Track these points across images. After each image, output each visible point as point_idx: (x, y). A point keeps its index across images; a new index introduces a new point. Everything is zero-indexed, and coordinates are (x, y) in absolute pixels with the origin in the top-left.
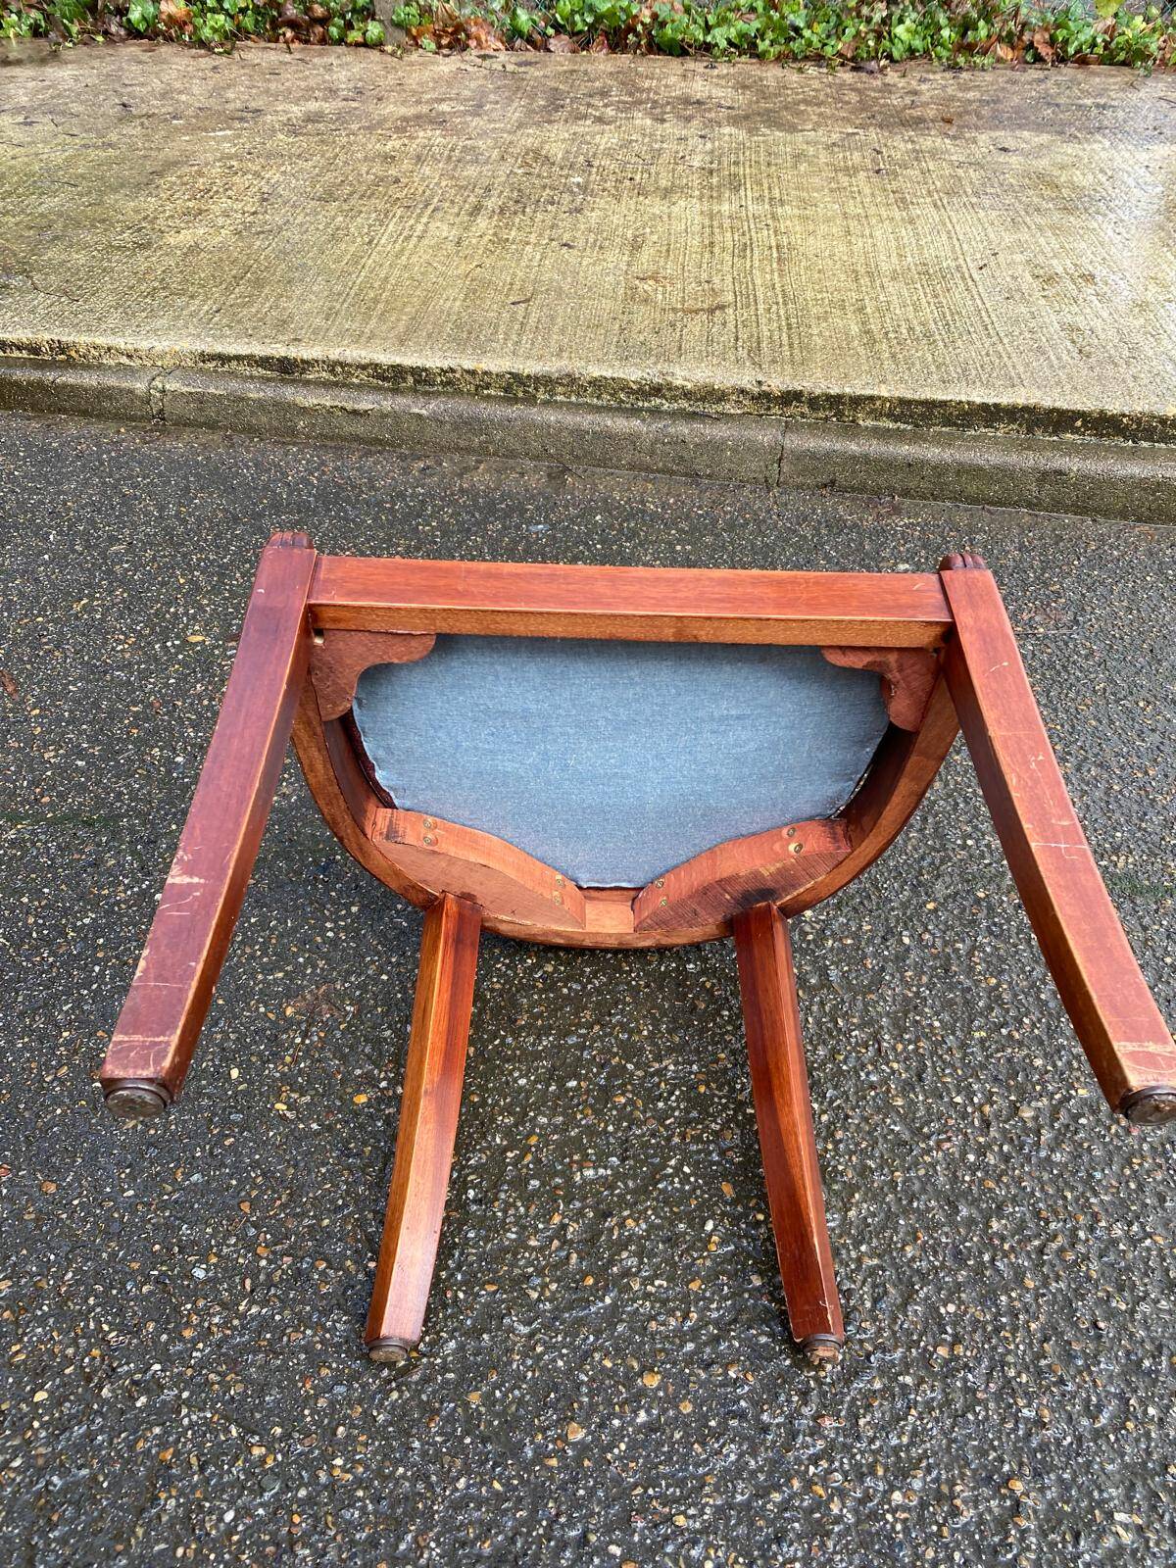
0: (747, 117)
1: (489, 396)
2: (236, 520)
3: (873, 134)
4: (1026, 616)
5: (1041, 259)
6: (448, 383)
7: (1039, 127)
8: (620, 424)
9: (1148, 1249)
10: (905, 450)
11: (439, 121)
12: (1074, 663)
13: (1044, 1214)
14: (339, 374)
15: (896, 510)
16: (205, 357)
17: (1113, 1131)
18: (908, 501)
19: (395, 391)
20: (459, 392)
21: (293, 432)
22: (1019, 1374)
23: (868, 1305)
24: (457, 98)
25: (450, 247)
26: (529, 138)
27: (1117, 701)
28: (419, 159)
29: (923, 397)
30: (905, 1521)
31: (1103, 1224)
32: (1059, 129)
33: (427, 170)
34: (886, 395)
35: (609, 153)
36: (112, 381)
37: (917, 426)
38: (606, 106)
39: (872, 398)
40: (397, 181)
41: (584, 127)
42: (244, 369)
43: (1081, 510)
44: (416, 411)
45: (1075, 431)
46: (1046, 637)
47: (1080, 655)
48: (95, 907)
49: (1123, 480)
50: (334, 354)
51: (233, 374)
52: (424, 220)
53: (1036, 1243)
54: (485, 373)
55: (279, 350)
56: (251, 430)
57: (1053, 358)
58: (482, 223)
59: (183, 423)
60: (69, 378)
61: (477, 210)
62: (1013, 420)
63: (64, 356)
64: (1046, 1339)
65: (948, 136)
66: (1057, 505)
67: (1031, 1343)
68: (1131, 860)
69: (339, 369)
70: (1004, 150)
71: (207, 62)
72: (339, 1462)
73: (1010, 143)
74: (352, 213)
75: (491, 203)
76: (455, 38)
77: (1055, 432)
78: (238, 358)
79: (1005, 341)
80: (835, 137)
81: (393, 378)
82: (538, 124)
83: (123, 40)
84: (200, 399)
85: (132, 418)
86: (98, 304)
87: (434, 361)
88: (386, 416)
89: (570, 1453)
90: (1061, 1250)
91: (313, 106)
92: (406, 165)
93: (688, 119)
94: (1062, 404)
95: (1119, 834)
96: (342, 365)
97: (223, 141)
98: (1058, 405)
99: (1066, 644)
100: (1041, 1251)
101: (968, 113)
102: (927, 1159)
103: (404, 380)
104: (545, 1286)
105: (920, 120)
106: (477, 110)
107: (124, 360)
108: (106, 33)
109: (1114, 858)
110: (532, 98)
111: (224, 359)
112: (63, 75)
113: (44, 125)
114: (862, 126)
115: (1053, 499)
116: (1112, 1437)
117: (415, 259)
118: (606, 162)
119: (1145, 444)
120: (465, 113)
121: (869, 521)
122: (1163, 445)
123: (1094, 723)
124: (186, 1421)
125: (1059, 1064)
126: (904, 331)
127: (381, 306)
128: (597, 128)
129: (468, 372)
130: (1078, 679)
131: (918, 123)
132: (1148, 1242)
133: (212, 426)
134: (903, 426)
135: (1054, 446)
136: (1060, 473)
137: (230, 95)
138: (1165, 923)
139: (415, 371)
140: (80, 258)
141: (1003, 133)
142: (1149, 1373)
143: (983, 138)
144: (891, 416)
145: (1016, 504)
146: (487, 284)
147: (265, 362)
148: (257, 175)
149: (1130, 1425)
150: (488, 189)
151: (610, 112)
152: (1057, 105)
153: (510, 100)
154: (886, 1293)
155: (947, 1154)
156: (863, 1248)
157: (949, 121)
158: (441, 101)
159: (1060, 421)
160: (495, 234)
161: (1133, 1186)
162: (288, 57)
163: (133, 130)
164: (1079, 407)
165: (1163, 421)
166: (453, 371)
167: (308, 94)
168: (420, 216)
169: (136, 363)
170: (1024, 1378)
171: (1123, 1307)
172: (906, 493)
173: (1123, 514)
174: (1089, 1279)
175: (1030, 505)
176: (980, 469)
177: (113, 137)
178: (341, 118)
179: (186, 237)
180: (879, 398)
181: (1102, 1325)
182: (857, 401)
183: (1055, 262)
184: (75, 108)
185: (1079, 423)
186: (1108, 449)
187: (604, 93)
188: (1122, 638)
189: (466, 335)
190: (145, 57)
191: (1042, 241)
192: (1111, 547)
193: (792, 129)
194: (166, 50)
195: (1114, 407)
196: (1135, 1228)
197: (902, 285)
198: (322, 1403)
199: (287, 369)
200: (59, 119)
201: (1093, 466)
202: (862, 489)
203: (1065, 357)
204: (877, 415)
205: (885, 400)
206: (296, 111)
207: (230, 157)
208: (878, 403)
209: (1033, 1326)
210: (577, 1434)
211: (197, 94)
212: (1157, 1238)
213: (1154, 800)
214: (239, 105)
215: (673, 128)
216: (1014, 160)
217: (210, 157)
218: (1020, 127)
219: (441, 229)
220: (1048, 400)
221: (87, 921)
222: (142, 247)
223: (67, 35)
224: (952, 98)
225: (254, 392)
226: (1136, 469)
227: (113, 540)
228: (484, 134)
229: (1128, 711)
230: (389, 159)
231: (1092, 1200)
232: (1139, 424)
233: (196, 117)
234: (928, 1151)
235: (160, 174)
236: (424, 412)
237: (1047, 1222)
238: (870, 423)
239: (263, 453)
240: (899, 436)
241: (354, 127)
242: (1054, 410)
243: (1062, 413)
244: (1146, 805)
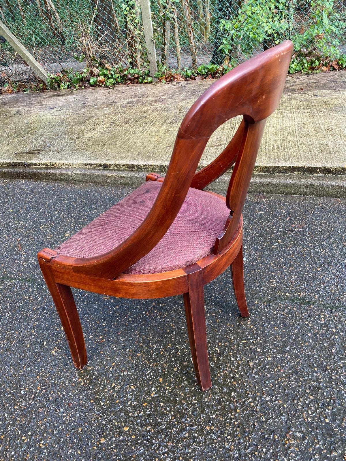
1: (156, 171)
2: (86, 205)
4: (293, 226)
5: (318, 125)
6: (145, 168)
7: (328, 88)
9: (276, 404)
10: (266, 180)
11: (161, 101)
12: (304, 238)
13: (248, 392)
14: (118, 167)
15: (264, 197)
16: (86, 165)
17: (275, 370)
18: (268, 194)
19: (132, 171)
20: (148, 171)
21: (106, 183)
22: (228, 436)
23: (191, 413)
24: (168, 95)
25: (154, 133)
27: (314, 249)
28: (153, 111)
29: (272, 166)
31: (265, 396)
32: (334, 88)
33: (154, 114)
34: (261, 165)
36: (63, 172)
37: (271, 173)
40: (146, 117)
42: (96, 167)
43: (319, 195)
44: (136, 176)
45: (317, 173)
46: (298, 231)
47: (307, 236)
48: (24, 301)
49: (331, 186)
50: (117, 163)
51: (93, 169)
52: (149, 127)
53: (243, 400)
54: (154, 165)
55: (104, 162)
56: (96, 183)
57: (313, 153)
58: (165, 126)
59: (80, 181)
60: (53, 171)
61: (164, 123)
62: (299, 171)
63: (53, 166)
64: (239, 427)
65: (300, 93)
66: (312, 194)
67: (234, 428)
68: (304, 294)
69: (118, 166)
70: (316, 96)
71: (107, 91)
72: (42, 442)
73: (319, 94)
74: (131, 127)
75: (168, 121)
76: (171, 79)
77: (311, 173)
78: (94, 164)
79: (300, 149)
81: (131, 168)
82: (187, 99)
83: (88, 87)
84: (84, 175)
85: (68, 181)
86: (63, 153)
87: (141, 163)
88: (129, 177)
89: (100, 445)
90: (251, 402)
91: (130, 100)
92: (149, 113)
94: (313, 165)
95: (303, 287)
96: (119, 165)
97: (106, 110)
98: (311, 166)
99: (304, 233)
100: (244, 402)
101: (309, 86)
102: (219, 375)
103: (134, 168)
104: (106, 402)
105: (294, 89)
106: (172, 97)
107: (67, 166)
108: (85, 86)
109: (299, 293)
110: (187, 93)
111: (90, 165)
112: (71, 98)
113: (64, 110)
115: (310, 192)
116: (250, 456)
117: (144, 137)
119: (338, 176)
120: (168, 98)
121: (255, 200)
122: (344, 176)
123: (305, 255)
124: (9, 429)
125: (265, 351)
126: (271, 148)
127: (132, 150)
129: (150, 165)
130: (304, 243)
131: (293, 90)
132: (277, 402)
133: (87, 182)
134: (267, 174)
135: (311, 177)
136: (312, 185)
137: (111, 99)
138: (309, 312)
139: (137, 166)
140: (63, 142)
141: (317, 91)
142: (266, 439)
143: (311, 93)
144: (263, 171)
145: (300, 194)
146: (161, 142)
147: (100, 165)
148: (111, 118)
149: (256, 453)
150: (169, 117)
152: (336, 82)
153: (181, 94)
154: (196, 410)
155: (225, 374)
156: (194, 398)
157: (302, 89)
158: (162, 96)
159: (312, 170)
160: (167, 129)
161: (277, 386)
162: (128, 88)
163: (85, 110)
164: (317, 166)
165: (343, 169)
166: (146, 165)
167: (130, 97)
168: (149, 126)
169: (70, 167)
170: (229, 437)
171: (264, 420)
172: (267, 192)
173: (332, 196)
174: (256, 411)
175: (304, 194)
176: (288, 185)
177: (79, 112)
178: (136, 102)
179: (89, 135)
180: (259, 166)
181: (256, 424)
183: (321, 126)
184: (72, 105)
185: (318, 171)
186: (327, 178)
188: (321, 231)
189: (152, 156)
190: (93, 91)
191: (320, 120)
192: (326, 205)
194: (98, 89)
195: (328, 166)
196: (274, 398)
197: (275, 135)
198: (42, 428)
199: (106, 167)
200: (68, 108)
201: (322, 183)
202: (255, 191)
203: (317, 152)
204: (259, 171)
205: (261, 167)
206: (126, 101)
207: (106, 114)
208: (259, 168)
209: (236, 423)
210: (103, 441)
211: (103, 99)
212: (280, 401)
213: (317, 277)
214: (112, 101)
216: (318, 98)
217: (101, 115)
218: (323, 89)
219: (154, 129)
220: (308, 165)
221: (21, 305)
222: (78, 138)
223: (75, 87)
224: (305, 82)
225: (97, 173)
226: (335, 183)
227: (54, 211)
228: (172, 103)
229: (317, 253)
230: (145, 111)
231: (264, 389)
232: (336, 170)
233: (101, 105)
234: (219, 373)
235: (87, 120)
236: (138, 176)
237: (248, 394)
238: (257, 173)
239: (98, 188)
240: (266, 176)
241: (139, 104)
242: (310, 167)
243: (312, 168)
244: (314, 278)
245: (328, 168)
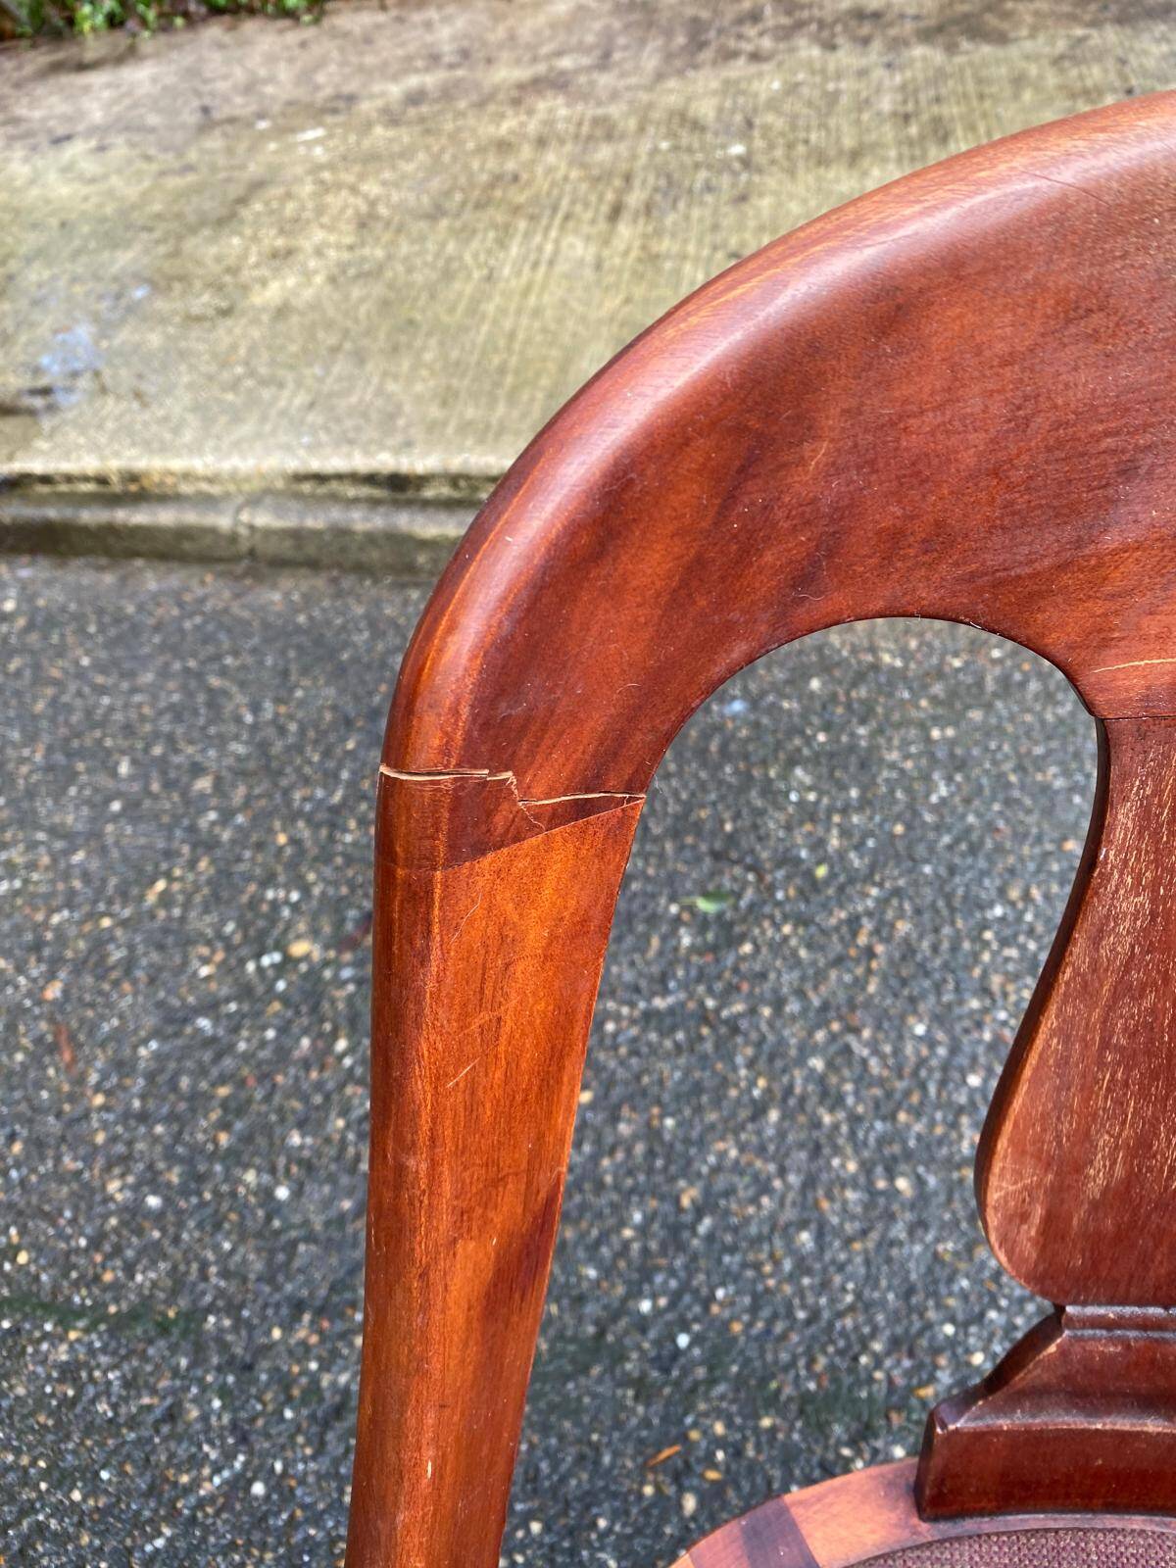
0: (940, 29)
2: (348, 723)
3: (1111, 36)
11: (558, 83)
14: (463, 490)
16: (299, 478)
21: (411, 568)
24: (581, 49)
25: (588, 274)
26: (672, 94)
28: (541, 142)
33: (550, 157)
35: (773, 104)
36: (191, 517)
38: (761, 34)
40: (516, 178)
41: (738, 68)
42: (351, 491)
48: (173, 1515)
50: (456, 463)
51: (334, 497)
52: (553, 234)
55: (385, 461)
56: (361, 569)
58: (625, 231)
59: (280, 564)
60: (140, 517)
61: (616, 212)
63: (136, 490)
69: (462, 483)
71: (293, 37)
74: (466, 234)
75: (635, 198)
78: (339, 477)
80: (1061, 45)
82: (680, 73)
83: (204, 20)
84: (297, 535)
85: (220, 560)
86: (177, 405)
91: (413, 81)
92: (526, 152)
93: (866, 41)
96: (468, 477)
97: (316, 145)
106: (604, 62)
107: (204, 487)
108: (186, 15)
110: (669, 34)
111: (320, 478)
112: (140, 76)
113: (120, 149)
114: (1095, 24)
117: (546, 298)
118: (770, 118)
120: (589, 69)
127: (509, 380)
128: (754, 68)
133: (314, 565)
137: (321, 78)
140: (155, 339)
147: (371, 479)
148: (354, 190)
150: (628, 178)
151: (767, 43)
153: (643, 42)
158: (559, 54)
162: (381, 18)
163: (214, 142)
167: (407, 66)
168: (547, 229)
169: (215, 490)
177: (193, 155)
178: (447, 94)
179: (272, 293)
184: (153, 119)
187: (755, 17)
190: (227, 38)
193: (1001, 39)
194: (250, 26)
199: (399, 487)
200: (136, 138)
206: (395, 90)
207: (321, 167)
211: (283, 84)
214: (328, 91)
215: (847, 57)
217: (299, 170)
219: (578, 248)
221: (160, 1543)
222: (225, 313)
223: (144, 22)
225: (362, 521)
227: (197, 770)
228: (614, 96)
230: (504, 146)
233: (284, 114)
235: (243, 201)
239: (377, 603)
241: (462, 104)
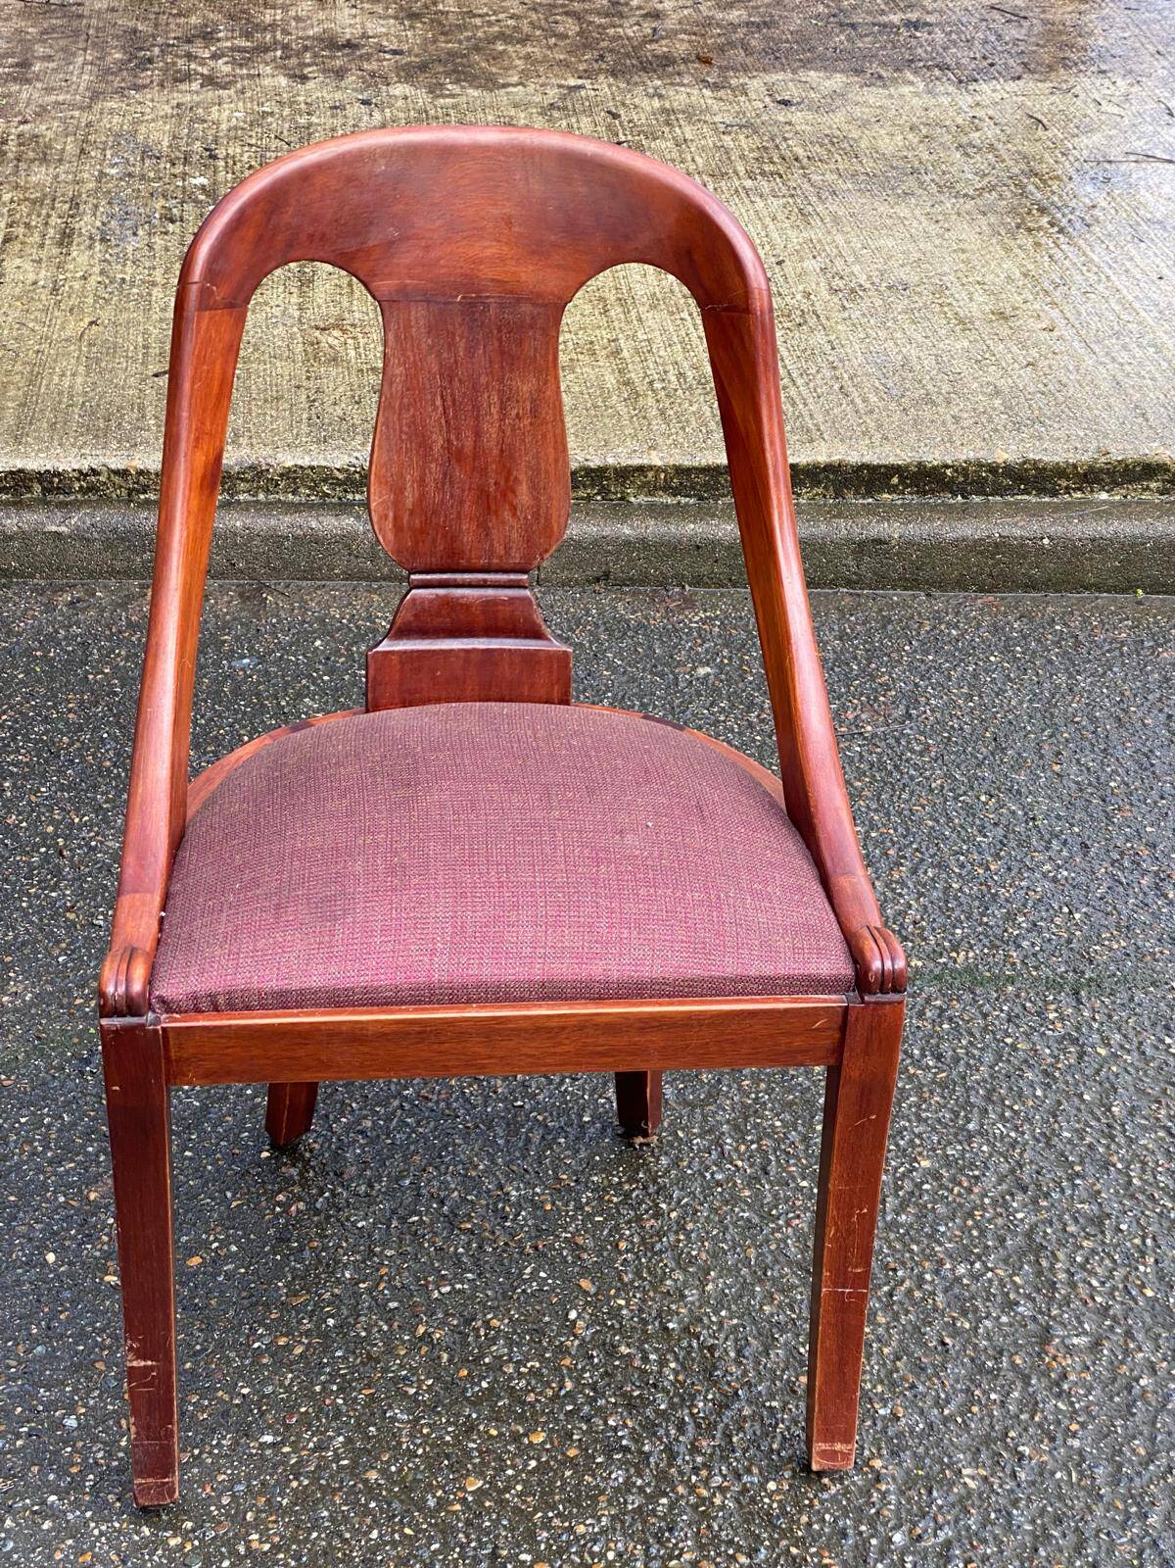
0: (423, 67)
1: (147, 502)
3: (604, 87)
4: (851, 715)
5: (839, 264)
6: (90, 488)
7: (829, 63)
8: (329, 524)
9: (990, 1281)
10: (691, 529)
12: (907, 761)
13: (892, 1265)
15: (689, 603)
17: (956, 1191)
18: (702, 591)
19: (19, 505)
20: (105, 500)
22: (875, 1387)
23: (732, 1354)
25: (45, 296)
26: (113, 114)
27: (956, 798)
29: (704, 463)
30: (780, 1501)
31: (948, 1266)
32: (856, 66)
34: (659, 463)
35: (235, 135)
37: (701, 498)
38: (215, 57)
39: (641, 469)
41: (190, 93)
43: (911, 583)
44: (54, 528)
45: (893, 490)
46: (874, 735)
47: (913, 751)
49: (955, 543)
53: (886, 1289)
54: (141, 473)
57: (858, 401)
58: (82, 256)
61: (66, 237)
62: (816, 483)
64: (899, 1359)
65: (708, 85)
66: (881, 581)
67: (885, 1363)
68: (971, 954)
70: (786, 103)
72: (255, 1537)
73: (792, 92)
75: (85, 227)
77: (869, 493)
79: (800, 382)
80: (553, 94)
81: (11, 489)
87: (68, 462)
88: (11, 538)
89: (470, 1499)
90: (910, 1292)
93: (340, 74)
94: (871, 458)
95: (958, 931)
98: (867, 459)
99: (898, 741)
100: (890, 1294)
101: (732, 45)
102: (778, 1235)
103: (29, 489)
104: (420, 1382)
105: (666, 61)
106: (23, 71)
109: (954, 954)
110: (101, 47)
114: (587, 74)
115: (875, 574)
116: (959, 1420)
118: (234, 149)
119: (976, 499)
121: (657, 620)
122: (998, 498)
123: (930, 823)
124: (96, 1532)
125: (902, 1143)
126: (673, 379)
128: (210, 94)
129: (117, 472)
130: (912, 778)
131: (664, 64)
132: (990, 1274)
134: (684, 500)
135: (869, 510)
136: (879, 541)
138: (1005, 1008)
139: (43, 477)
141: (781, 76)
142: (990, 1371)
143: (756, 84)
144: (667, 488)
145: (833, 584)
146: (113, 350)
149: (975, 1409)
150: (74, 203)
151: (223, 67)
152: (853, 26)
153: (69, 55)
154: (748, 1344)
155: (796, 1229)
156: (723, 1313)
157: (707, 62)
159: (871, 479)
160: (102, 272)
161: (975, 1233)
164: (892, 460)
165: (993, 469)
166: (94, 472)
170: (880, 1389)
171: (967, 1326)
172: (697, 582)
173: (961, 584)
174: (935, 1309)
175: (849, 583)
180: (651, 468)
181: (947, 1340)
182: (624, 474)
183: (856, 269)
185: (895, 480)
186: (933, 508)
187: (207, 36)
188: (961, 729)
189: (100, 425)
191: (840, 239)
192: (949, 625)
193: (490, 83)
195: (933, 457)
196: (978, 1265)
197: (665, 315)
198: (225, 1501)
201: (918, 531)
202: (644, 580)
203: (873, 398)
204: (651, 489)
205: (657, 470)
208: (650, 474)
209: (886, 1351)
210: (474, 1484)
212: (998, 1271)
213: (996, 894)
215: (318, 89)
216: (797, 116)
218: (806, 64)
220: (855, 454)
224: (709, 22)
226: (970, 530)
228: (42, 112)
229: (969, 809)
231: (937, 1249)
232: (966, 476)
234: (779, 1229)
236: (63, 529)
237: (895, 1270)
238: (642, 499)
240: (681, 511)
242: (864, 466)
243: (872, 469)
244: (987, 900)
245: (934, 468)
